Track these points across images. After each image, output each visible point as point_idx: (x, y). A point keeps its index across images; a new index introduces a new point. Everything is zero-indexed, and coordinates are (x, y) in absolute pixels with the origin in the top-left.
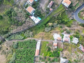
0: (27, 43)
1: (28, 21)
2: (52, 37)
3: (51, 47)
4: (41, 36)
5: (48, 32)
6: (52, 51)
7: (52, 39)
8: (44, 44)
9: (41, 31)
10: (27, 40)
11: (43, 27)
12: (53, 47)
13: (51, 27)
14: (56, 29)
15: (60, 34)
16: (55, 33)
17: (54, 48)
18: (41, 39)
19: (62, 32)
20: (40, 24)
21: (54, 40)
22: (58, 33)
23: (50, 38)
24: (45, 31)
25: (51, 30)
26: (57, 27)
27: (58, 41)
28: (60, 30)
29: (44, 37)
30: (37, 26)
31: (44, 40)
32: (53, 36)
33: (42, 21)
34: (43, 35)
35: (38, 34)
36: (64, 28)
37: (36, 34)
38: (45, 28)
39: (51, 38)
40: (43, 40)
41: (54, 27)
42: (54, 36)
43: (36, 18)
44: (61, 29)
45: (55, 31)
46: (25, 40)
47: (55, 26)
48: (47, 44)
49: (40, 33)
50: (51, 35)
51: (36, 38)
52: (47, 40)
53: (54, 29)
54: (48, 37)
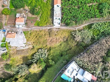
0: (83, 16)
1: (97, 66)
2: (29, 37)
3: (30, 15)
4: (54, 37)
5: (38, 49)
6: (26, 8)
7: (30, 32)
8: (45, 19)
9: (55, 48)
11: (53, 60)
12: (24, 16)
13: (32, 63)
14: (21, 60)
15: (11, 49)
16: (23, 50)
17: (23, 14)
18: (55, 30)
19: (6, 54)
20: (62, 65)
21: (25, 32)
22: (15, 51)
23: (34, 34)
24: (48, 51)
26: (18, 66)
27: (14, 29)
28: (12, 58)
29: (46, 36)
31: (46, 28)
32: (27, 40)
33: (57, 73)
34: (50, 40)
35: (61, 39)
36: (2, 65)
37: (67, 40)
39: (32, 35)
40: (49, 28)
41: (26, 64)
43: (76, 78)
44: (9, 62)
45: (23, 55)
46: (88, 24)
47: (24, 66)
48: (38, 19)
49: (58, 44)
50: (33, 41)
51: (64, 31)
52: (41, 30)
53: (25, 59)
54: (38, 37)
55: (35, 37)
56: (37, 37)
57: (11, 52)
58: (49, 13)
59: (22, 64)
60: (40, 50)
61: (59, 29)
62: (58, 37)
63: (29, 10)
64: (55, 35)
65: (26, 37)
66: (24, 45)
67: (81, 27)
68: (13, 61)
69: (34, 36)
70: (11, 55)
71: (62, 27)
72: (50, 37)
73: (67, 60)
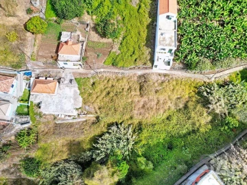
0: (232, 46)
2: (90, 94)
3: (95, 37)
4: (153, 96)
5: (110, 125)
6: (87, 18)
7: (92, 81)
9: (153, 125)
10: (229, 67)
11: (147, 157)
12: (81, 38)
13: (93, 160)
14: (65, 149)
15: (42, 120)
16: (71, 125)
17: (78, 33)
19: (29, 134)
21: (80, 81)
22: (51, 125)
23: (102, 86)
24: (134, 132)
25: (95, 140)
26: (55, 165)
27: (53, 71)
28: (41, 144)
29: (133, 93)
30: (187, 154)
31: (133, 72)
32: (85, 102)
34: (141, 104)
35: (169, 104)
36: (16, 160)
37: (186, 107)
38: (130, 146)
39: (98, 90)
40: (140, 73)
41: (76, 162)
42: (75, 99)
44: (33, 154)
45: (70, 138)
46: (242, 68)
47: (71, 166)
49: (162, 115)
50: (98, 104)
51: (179, 82)
52: (120, 76)
53: (74, 146)
54: (111, 94)
55: (104, 93)
56: (109, 93)
57: (42, 128)
58: (144, 35)
59: (66, 161)
60: (114, 128)
61: (165, 75)
62: (162, 98)
63: (92, 25)
64: (157, 92)
65: (81, 93)
66: (75, 113)
67: (225, 74)
68: (44, 150)
69: (101, 92)
70: (40, 136)
71: (173, 72)
72: (141, 95)
73: (186, 163)
